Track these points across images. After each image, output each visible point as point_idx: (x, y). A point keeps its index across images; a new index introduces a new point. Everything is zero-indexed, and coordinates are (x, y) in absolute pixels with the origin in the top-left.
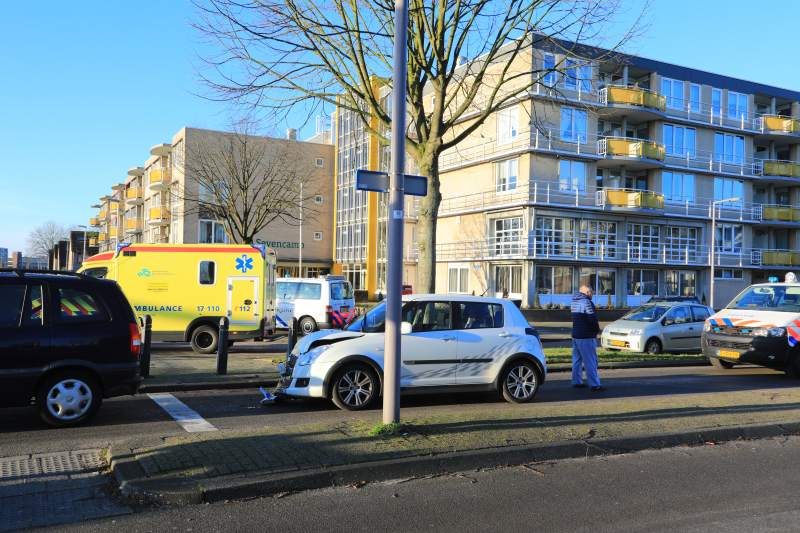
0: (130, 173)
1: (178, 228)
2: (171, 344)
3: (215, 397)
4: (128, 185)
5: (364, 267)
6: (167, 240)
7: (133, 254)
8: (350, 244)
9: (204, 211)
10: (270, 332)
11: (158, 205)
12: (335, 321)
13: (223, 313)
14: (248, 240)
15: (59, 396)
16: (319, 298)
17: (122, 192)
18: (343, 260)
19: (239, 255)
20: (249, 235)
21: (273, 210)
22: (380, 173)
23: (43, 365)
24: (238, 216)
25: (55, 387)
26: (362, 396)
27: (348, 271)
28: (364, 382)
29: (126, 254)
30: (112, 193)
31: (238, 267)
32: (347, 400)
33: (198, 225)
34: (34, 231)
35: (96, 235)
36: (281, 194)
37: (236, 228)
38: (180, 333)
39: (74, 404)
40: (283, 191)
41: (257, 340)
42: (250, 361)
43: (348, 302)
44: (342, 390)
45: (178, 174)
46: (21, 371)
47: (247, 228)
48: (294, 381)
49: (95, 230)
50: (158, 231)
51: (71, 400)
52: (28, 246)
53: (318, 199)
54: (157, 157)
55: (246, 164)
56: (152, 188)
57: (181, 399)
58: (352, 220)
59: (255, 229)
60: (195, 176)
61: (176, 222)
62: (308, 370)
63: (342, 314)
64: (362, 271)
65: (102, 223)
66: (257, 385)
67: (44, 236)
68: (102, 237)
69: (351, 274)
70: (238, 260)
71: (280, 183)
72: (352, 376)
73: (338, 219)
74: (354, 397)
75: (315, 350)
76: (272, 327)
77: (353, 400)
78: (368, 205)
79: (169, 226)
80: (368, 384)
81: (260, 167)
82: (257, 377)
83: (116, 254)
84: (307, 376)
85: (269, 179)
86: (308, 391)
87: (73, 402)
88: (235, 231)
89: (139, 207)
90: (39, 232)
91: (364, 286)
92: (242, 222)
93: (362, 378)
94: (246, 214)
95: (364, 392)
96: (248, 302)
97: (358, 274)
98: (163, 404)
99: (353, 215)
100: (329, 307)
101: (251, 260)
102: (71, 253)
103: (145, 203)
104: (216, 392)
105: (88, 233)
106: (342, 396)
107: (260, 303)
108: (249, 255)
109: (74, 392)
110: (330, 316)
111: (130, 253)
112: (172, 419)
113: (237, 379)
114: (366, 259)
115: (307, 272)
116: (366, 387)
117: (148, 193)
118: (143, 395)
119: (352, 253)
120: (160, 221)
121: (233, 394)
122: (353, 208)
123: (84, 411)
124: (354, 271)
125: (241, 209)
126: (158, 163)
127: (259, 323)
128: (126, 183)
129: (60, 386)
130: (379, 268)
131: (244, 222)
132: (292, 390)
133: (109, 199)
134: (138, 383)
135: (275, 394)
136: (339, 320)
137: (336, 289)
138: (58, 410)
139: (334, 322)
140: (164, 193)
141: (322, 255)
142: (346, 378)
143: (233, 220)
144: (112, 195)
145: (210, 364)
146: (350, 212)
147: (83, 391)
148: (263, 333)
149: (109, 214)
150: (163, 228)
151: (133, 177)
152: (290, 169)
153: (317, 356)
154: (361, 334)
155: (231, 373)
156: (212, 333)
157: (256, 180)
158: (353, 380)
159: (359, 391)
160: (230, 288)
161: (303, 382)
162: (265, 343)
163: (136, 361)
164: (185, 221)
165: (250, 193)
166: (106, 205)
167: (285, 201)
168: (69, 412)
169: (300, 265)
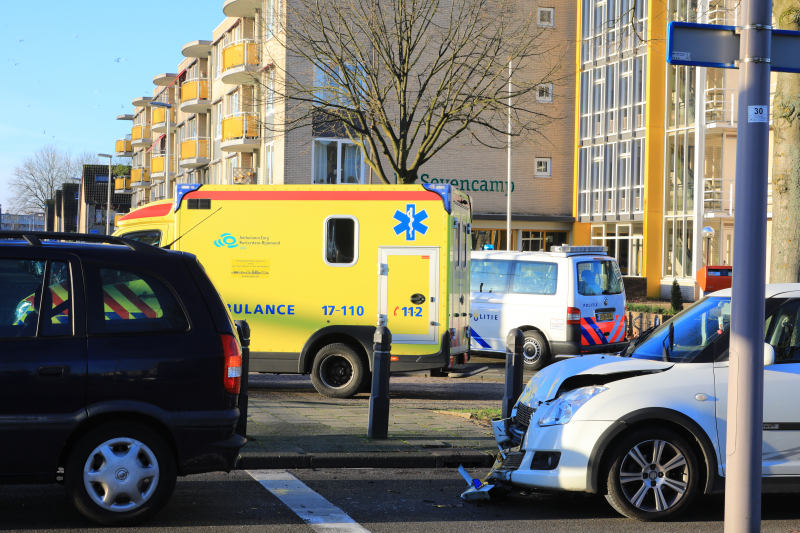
0: (186, 52)
1: (274, 156)
2: (277, 378)
3: (372, 482)
4: (183, 76)
5: (638, 229)
6: (254, 178)
7: (206, 204)
8: (608, 182)
9: (324, 122)
10: (460, 358)
11: (238, 112)
12: (584, 338)
13: (370, 319)
14: (409, 177)
15: (103, 467)
16: (554, 292)
17: (172, 90)
18: (593, 216)
19: (401, 206)
20: (410, 166)
21: (458, 117)
22: (720, 28)
23: (76, 410)
24: (390, 129)
25: (96, 451)
26: (669, 493)
27: (604, 238)
28: (672, 464)
29: (193, 205)
30: (153, 91)
31: (398, 230)
32: (637, 500)
33: (312, 149)
34: (22, 167)
35: (127, 172)
36: (473, 83)
37: (387, 152)
38: (291, 356)
39: (129, 483)
40: (476, 78)
41: (435, 373)
42: (427, 414)
43: (612, 301)
44: (627, 478)
45: (275, 50)
46: (42, 419)
47: (405, 154)
48: (528, 458)
49: (125, 161)
50: (237, 162)
51: (123, 477)
52: (12, 193)
53: (542, 92)
54: (234, 20)
55: (405, 25)
56: (226, 80)
57: (310, 484)
58: (613, 133)
59: (423, 155)
60: (309, 52)
61: (271, 144)
62: (557, 435)
63: (601, 325)
64: (632, 238)
65: (136, 149)
66: (452, 462)
67: (38, 174)
68: (136, 175)
69: (611, 244)
70: (399, 215)
71: (471, 61)
72: (647, 451)
73: (583, 132)
74: (651, 492)
75: (571, 397)
76: (462, 348)
77: (649, 499)
78: (646, 102)
79: (257, 151)
80: (682, 468)
81: (431, 30)
82: (446, 446)
83: (175, 206)
84: (555, 448)
85: (449, 54)
86: (556, 479)
87: (127, 480)
88: (384, 158)
89: (203, 116)
90: (29, 166)
91: (637, 268)
92: (397, 141)
93: (667, 455)
94: (405, 125)
95: (673, 484)
96: (418, 299)
97: (624, 244)
98: (279, 492)
99: (614, 122)
100: (574, 311)
101: (423, 215)
102: (84, 204)
103: (213, 108)
104: (371, 473)
105: (114, 167)
106: (626, 491)
107: (442, 299)
108: (420, 206)
109: (129, 461)
110: (576, 328)
111: (201, 203)
112: (301, 521)
113: (409, 448)
114: (642, 213)
115: (521, 239)
116: (675, 474)
117: (219, 89)
118: (239, 473)
119: (612, 202)
120: (240, 142)
121: (405, 477)
122: (615, 109)
123: (146, 496)
124: (617, 238)
125: (394, 114)
126: (236, 31)
127: (439, 340)
128: (179, 71)
129: (104, 449)
130: (670, 231)
131: (401, 141)
132: (524, 474)
133: (147, 103)
134: (237, 450)
135: (490, 481)
136: (594, 336)
137: (586, 273)
138: (101, 493)
139: (584, 341)
140: (248, 89)
141: (551, 206)
142: (635, 454)
143: (381, 139)
144: (154, 95)
145: (355, 417)
146: (609, 116)
147: (143, 459)
148: (447, 360)
149: (148, 132)
150: (247, 156)
151: (191, 60)
152: (491, 32)
153: (576, 409)
154: (667, 364)
155: (397, 437)
156: (351, 358)
157: (423, 60)
158: (649, 459)
159: (661, 481)
160: (384, 270)
161: (548, 460)
162: (452, 379)
163: (233, 407)
164: (286, 141)
165: (413, 85)
166: (143, 116)
167: (480, 98)
168: (121, 498)
169: (508, 225)
